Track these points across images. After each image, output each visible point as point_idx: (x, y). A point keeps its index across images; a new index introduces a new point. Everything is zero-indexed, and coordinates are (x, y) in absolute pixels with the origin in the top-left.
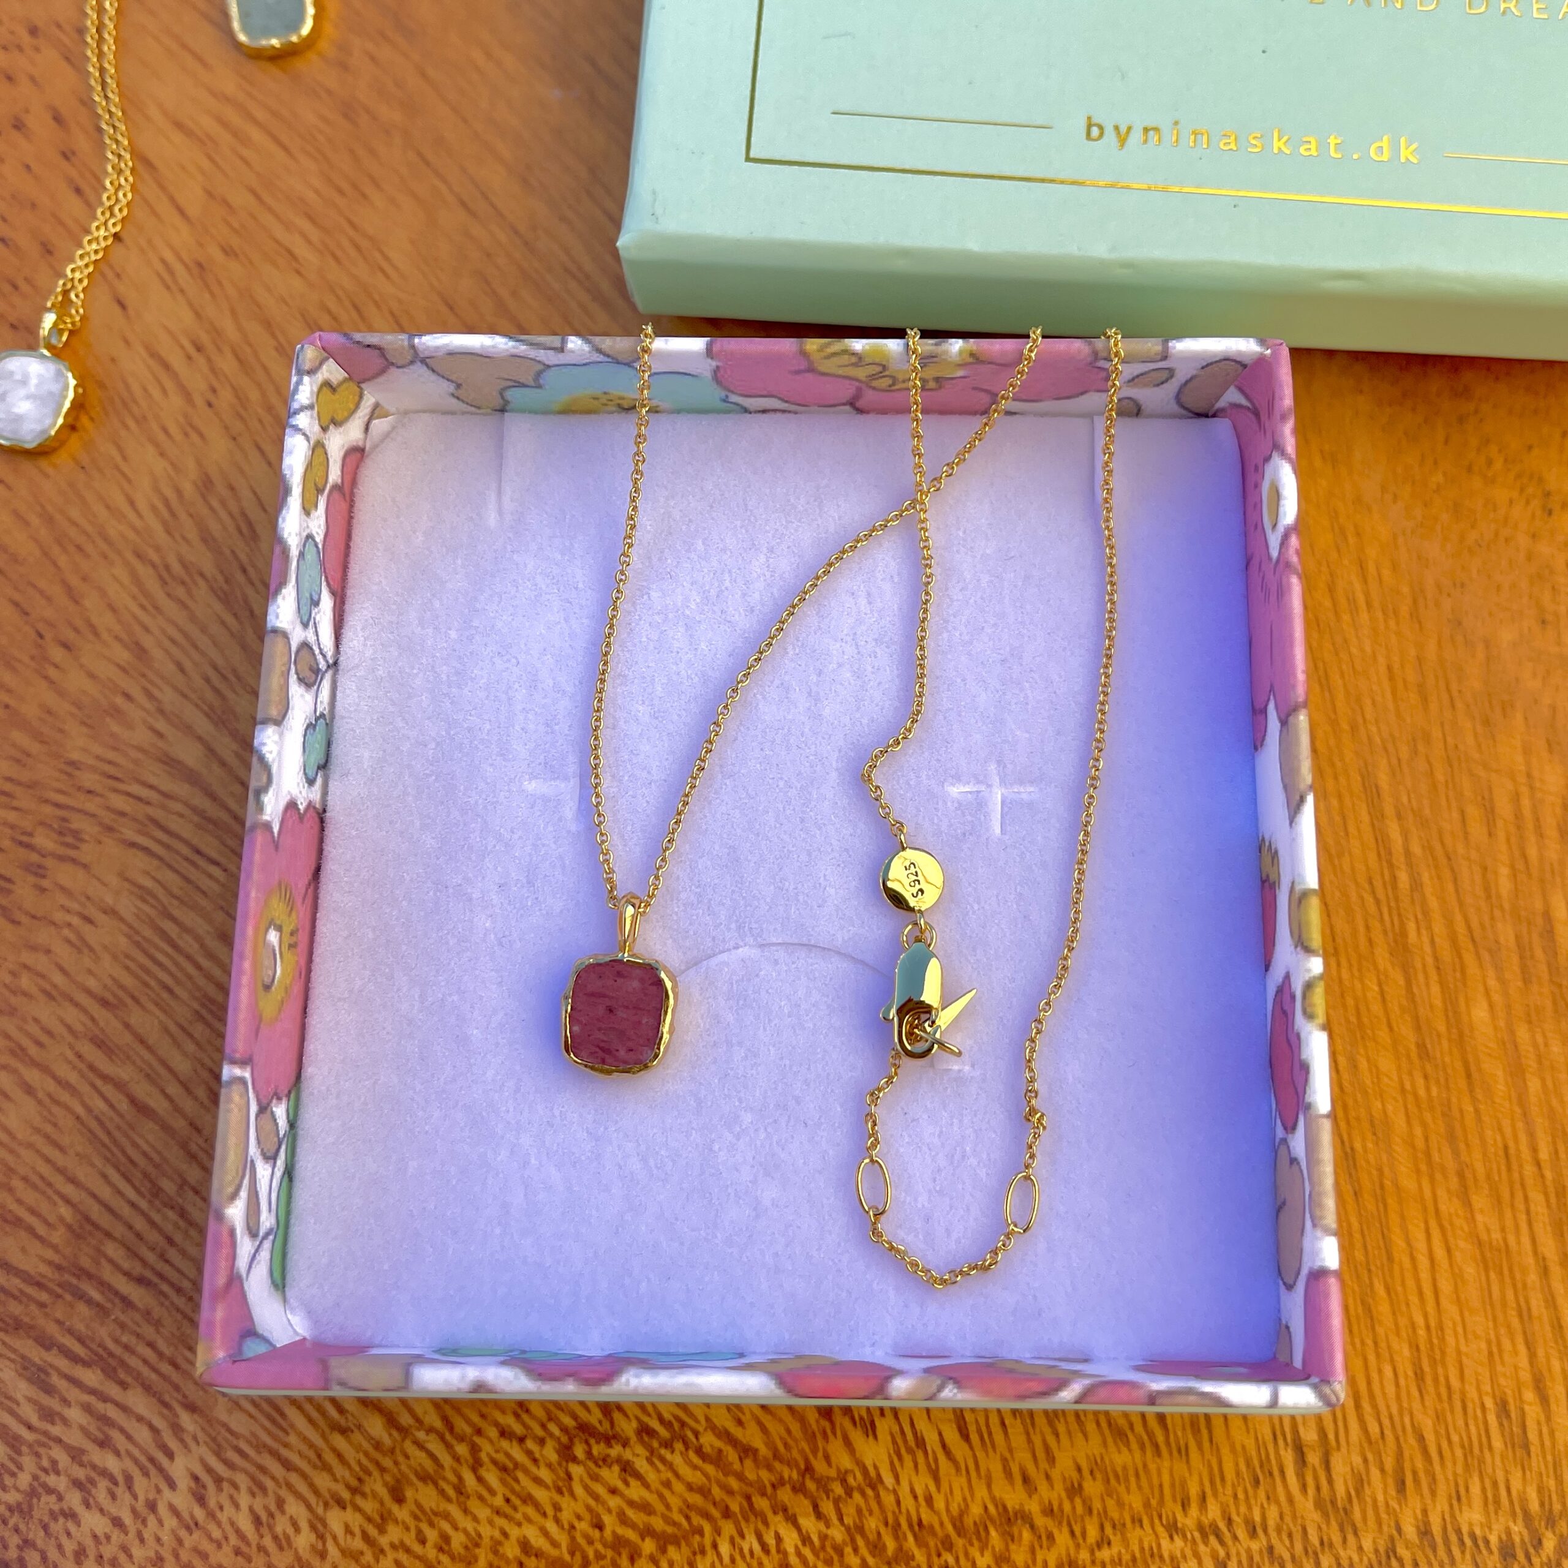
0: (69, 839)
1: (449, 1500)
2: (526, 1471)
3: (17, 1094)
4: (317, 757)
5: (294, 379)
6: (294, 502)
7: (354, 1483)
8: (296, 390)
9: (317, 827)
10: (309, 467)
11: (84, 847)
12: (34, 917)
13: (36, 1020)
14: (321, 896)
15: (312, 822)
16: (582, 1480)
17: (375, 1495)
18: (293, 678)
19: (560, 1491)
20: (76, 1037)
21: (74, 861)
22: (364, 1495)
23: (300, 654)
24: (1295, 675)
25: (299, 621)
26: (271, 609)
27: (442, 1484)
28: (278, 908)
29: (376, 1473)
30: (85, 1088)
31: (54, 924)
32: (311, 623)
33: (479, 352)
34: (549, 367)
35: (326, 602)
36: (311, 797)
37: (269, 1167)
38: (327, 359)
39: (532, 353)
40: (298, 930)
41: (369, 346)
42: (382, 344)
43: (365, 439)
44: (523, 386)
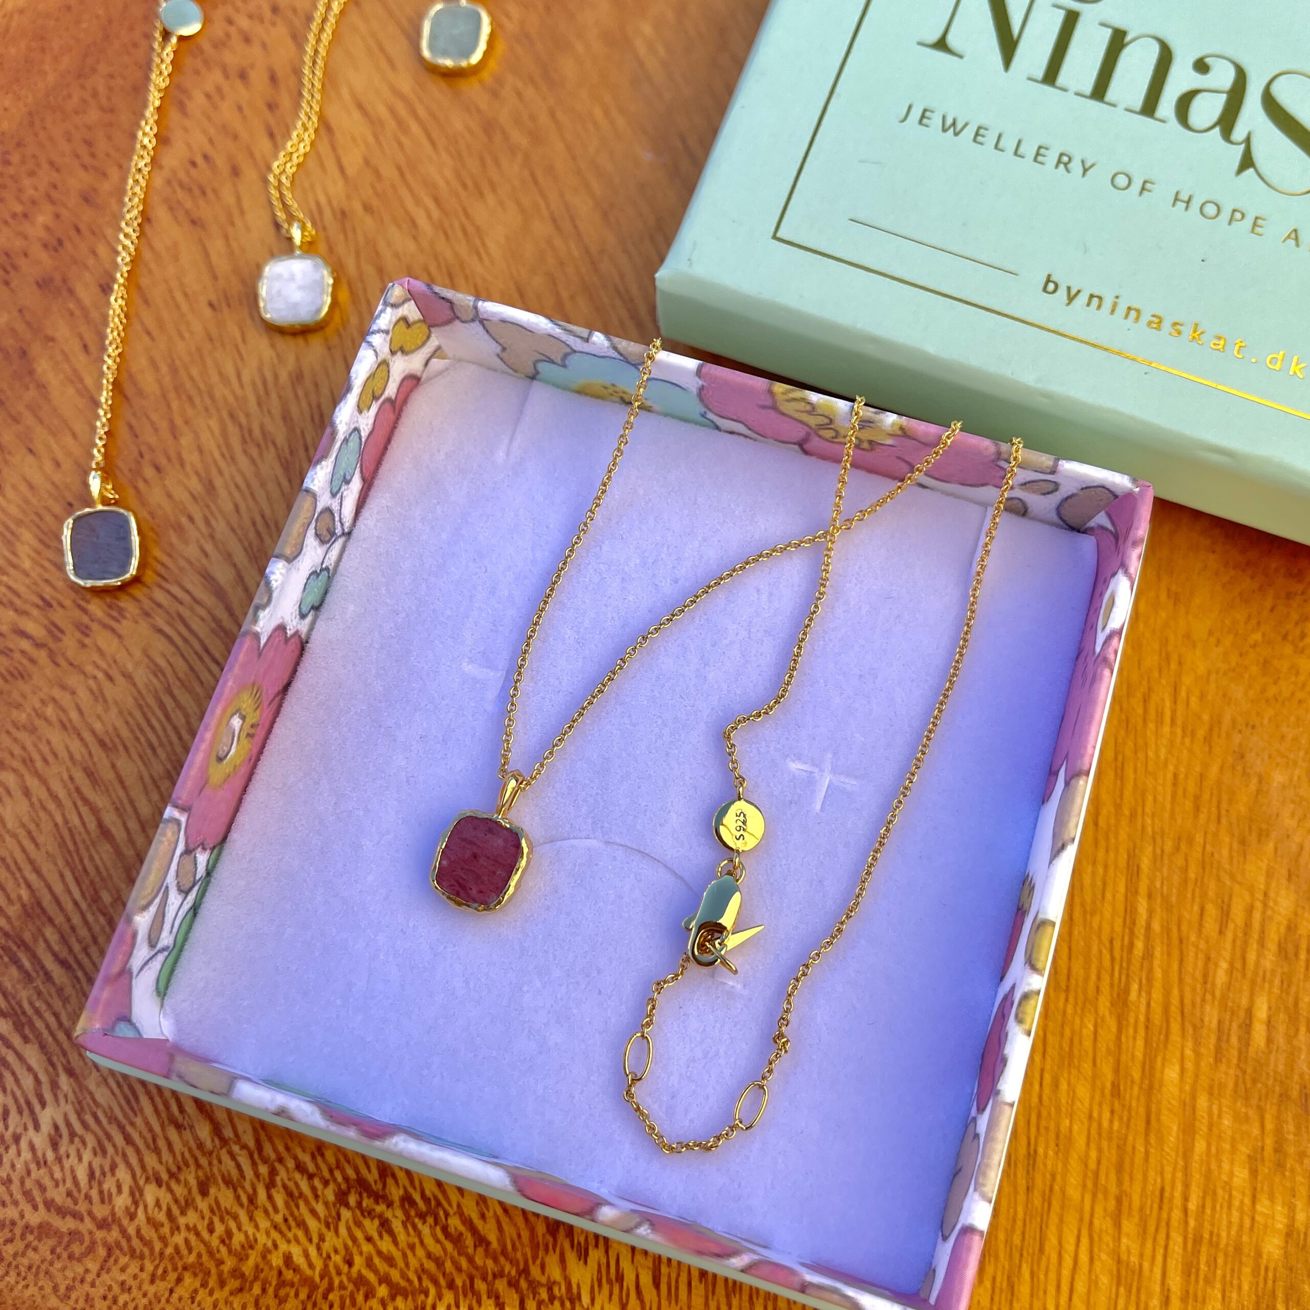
0: (115, 614)
1: (242, 1205)
2: (307, 1202)
3: (18, 793)
4: (313, 599)
5: (380, 307)
6: (352, 399)
7: (174, 1169)
8: (379, 316)
9: (297, 653)
10: (372, 376)
11: (124, 622)
12: (71, 664)
13: (49, 742)
14: (284, 705)
15: (293, 646)
16: (347, 1222)
17: (186, 1184)
18: (311, 532)
19: (328, 1226)
20: (74, 764)
21: (113, 631)
22: (178, 1181)
23: (322, 515)
25: (329, 490)
26: (310, 474)
27: (240, 1191)
28: (247, 702)
29: (193, 1167)
30: (68, 804)
31: (84, 673)
32: (339, 496)
33: (525, 326)
34: (575, 351)
35: (356, 484)
36: (299, 627)
37: (180, 898)
38: (410, 300)
39: (565, 337)
40: (258, 725)
41: (443, 298)
42: (454, 300)
43: (423, 371)
44: (553, 362)
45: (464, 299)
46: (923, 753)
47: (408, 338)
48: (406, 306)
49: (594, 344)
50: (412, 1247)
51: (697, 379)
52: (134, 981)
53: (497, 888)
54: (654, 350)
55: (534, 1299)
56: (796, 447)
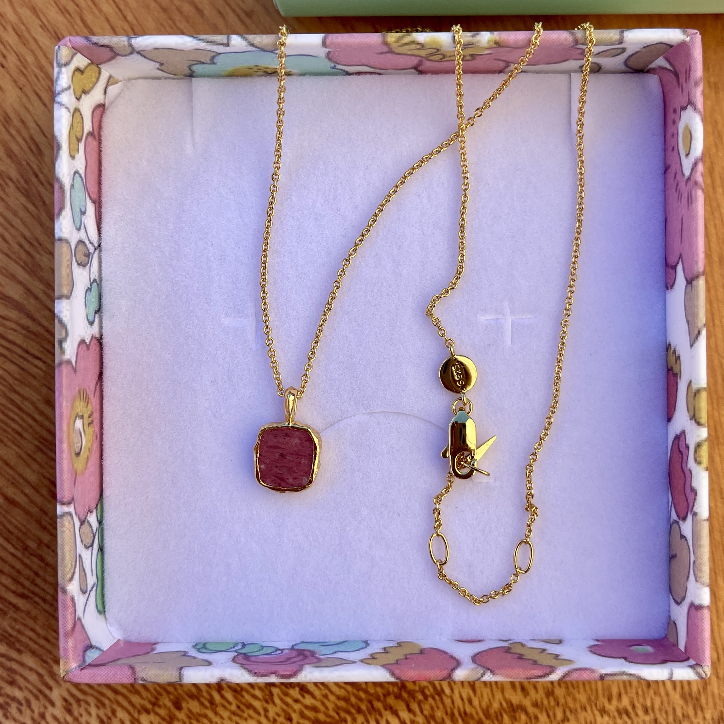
1: (206, 708)
2: (248, 692)
4: (94, 306)
5: (56, 70)
6: (64, 152)
7: (153, 700)
8: (58, 78)
9: (98, 349)
10: (71, 126)
14: (104, 390)
15: (95, 347)
16: (278, 696)
17: (165, 706)
18: (75, 264)
19: (267, 701)
22: (159, 706)
23: (77, 248)
24: (697, 255)
25: (74, 228)
26: (57, 225)
27: (202, 700)
28: (80, 406)
29: (165, 695)
32: (82, 226)
33: (175, 47)
34: (220, 54)
35: (91, 209)
36: (93, 332)
37: (89, 552)
38: (76, 54)
39: (209, 47)
40: (93, 413)
41: (102, 46)
42: (111, 44)
43: (105, 98)
44: (203, 63)
45: (119, 41)
46: (574, 280)
47: (85, 81)
48: (75, 59)
49: (235, 46)
50: (326, 696)
51: (324, 49)
52: (83, 622)
53: (306, 473)
54: (284, 38)
55: (414, 701)
56: (413, 70)
